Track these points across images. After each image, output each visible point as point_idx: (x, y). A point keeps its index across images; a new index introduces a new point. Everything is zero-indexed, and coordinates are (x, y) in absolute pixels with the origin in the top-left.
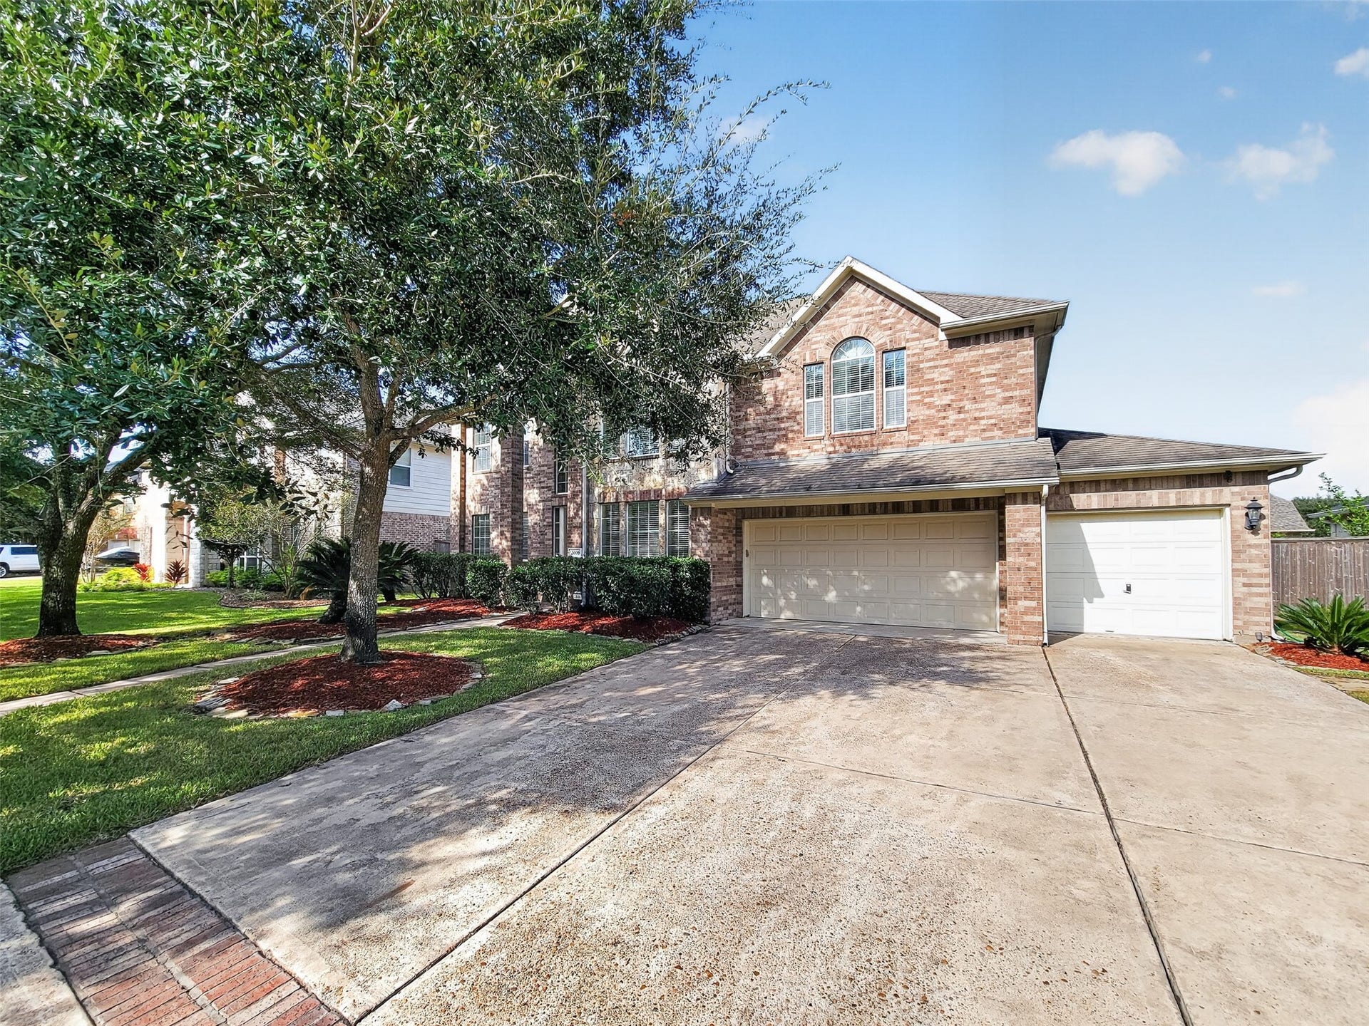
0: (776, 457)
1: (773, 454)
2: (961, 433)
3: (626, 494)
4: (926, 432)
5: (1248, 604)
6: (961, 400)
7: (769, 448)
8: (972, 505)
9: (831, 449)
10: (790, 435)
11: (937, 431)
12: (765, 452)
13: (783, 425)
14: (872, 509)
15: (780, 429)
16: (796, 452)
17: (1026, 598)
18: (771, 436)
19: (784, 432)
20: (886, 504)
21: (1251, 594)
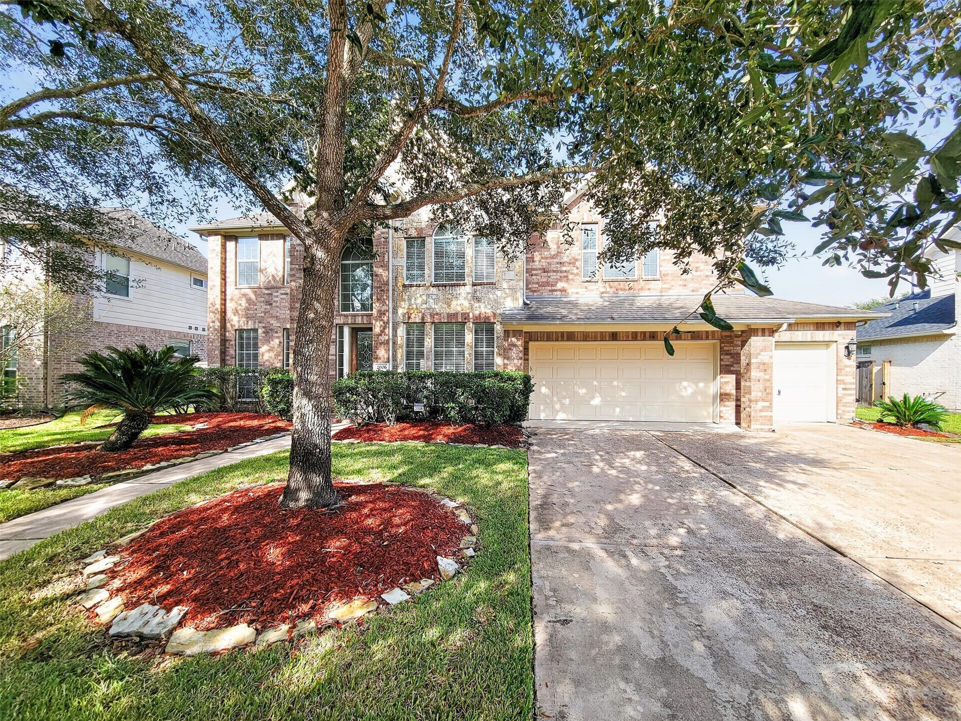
0: (559, 293)
1: (556, 291)
2: (697, 285)
3: (432, 316)
4: (673, 283)
5: (844, 400)
6: (697, 262)
7: (552, 286)
8: (704, 336)
9: (603, 290)
10: (570, 277)
11: (681, 283)
12: (550, 288)
13: (564, 269)
14: (635, 336)
15: (562, 272)
16: (576, 291)
17: (763, 400)
18: (554, 276)
19: (565, 274)
20: (645, 332)
21: (846, 395)
